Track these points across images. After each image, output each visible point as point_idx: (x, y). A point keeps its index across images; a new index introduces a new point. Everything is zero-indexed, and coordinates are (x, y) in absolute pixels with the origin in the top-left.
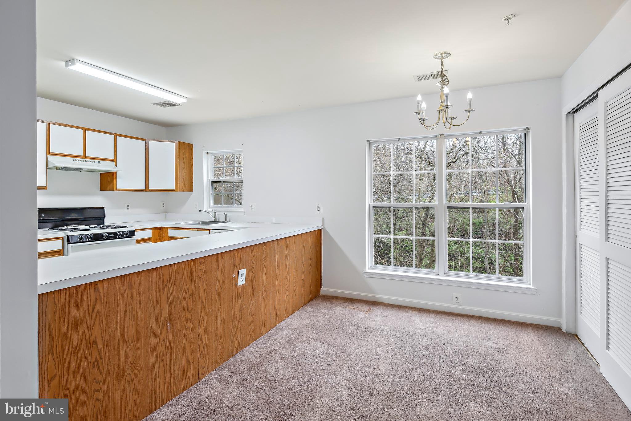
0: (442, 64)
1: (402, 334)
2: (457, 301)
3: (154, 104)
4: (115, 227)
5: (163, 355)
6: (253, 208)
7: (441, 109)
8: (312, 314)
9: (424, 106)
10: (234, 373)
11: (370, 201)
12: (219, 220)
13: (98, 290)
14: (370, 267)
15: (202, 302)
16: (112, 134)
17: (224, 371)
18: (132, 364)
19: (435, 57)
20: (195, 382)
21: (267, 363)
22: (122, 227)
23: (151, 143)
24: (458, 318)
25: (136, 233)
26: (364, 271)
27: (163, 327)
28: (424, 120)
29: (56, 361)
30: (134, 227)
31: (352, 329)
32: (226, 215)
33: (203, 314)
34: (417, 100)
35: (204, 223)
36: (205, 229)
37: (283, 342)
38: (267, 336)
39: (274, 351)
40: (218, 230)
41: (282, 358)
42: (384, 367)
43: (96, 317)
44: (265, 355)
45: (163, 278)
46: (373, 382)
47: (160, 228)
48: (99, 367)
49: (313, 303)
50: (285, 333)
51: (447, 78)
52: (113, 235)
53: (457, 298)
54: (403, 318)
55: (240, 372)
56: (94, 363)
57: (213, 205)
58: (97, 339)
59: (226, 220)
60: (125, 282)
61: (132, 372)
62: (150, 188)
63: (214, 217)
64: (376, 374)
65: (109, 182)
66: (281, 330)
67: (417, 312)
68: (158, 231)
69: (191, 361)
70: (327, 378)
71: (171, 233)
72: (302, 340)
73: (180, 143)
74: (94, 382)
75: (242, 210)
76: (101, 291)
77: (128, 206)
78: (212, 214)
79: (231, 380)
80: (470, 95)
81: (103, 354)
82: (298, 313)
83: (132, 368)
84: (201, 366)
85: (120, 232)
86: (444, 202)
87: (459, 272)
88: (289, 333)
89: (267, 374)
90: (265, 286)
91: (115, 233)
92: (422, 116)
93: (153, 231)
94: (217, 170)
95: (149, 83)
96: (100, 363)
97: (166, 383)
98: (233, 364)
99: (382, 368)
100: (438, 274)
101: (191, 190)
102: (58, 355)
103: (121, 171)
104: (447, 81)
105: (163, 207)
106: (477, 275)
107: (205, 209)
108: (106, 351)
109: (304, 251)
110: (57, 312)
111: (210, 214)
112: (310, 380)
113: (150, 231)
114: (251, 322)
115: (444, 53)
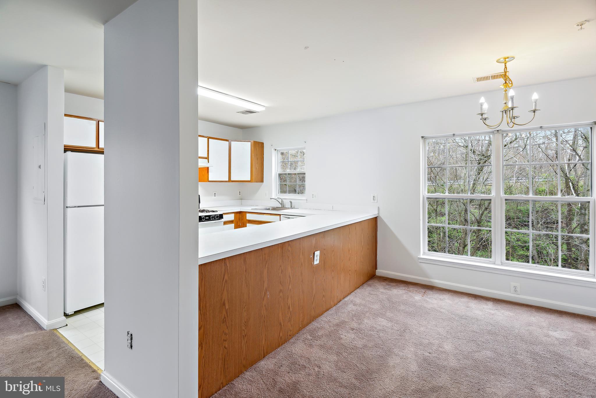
0: (506, 67)
1: (461, 317)
2: (516, 291)
3: (238, 112)
4: (208, 211)
5: (265, 318)
6: (314, 197)
7: (504, 110)
8: (372, 293)
9: (486, 106)
10: (316, 338)
11: (424, 192)
12: (285, 207)
13: (226, 265)
14: (424, 253)
15: (290, 277)
16: (206, 137)
17: (305, 334)
18: (245, 322)
19: (498, 61)
20: (285, 341)
21: (340, 332)
22: (214, 212)
23: (233, 143)
24: (517, 307)
25: (224, 216)
26: (418, 257)
27: (265, 295)
28: (485, 119)
29: (202, 315)
30: (222, 211)
31: (411, 309)
32: (291, 203)
33: (290, 287)
34: (480, 102)
35: (274, 209)
36: (276, 214)
37: (351, 314)
38: (335, 310)
39: (344, 322)
40: (288, 216)
41: (353, 329)
42: (448, 347)
43: (225, 285)
44: (337, 325)
45: (265, 257)
46: (439, 359)
47: (240, 212)
48: (226, 323)
49: (370, 282)
50: (351, 307)
51: (510, 80)
52: (208, 218)
53: (515, 287)
54: (459, 303)
55: (320, 337)
56: (223, 320)
57: (279, 193)
58: (225, 301)
59: (291, 206)
61: (246, 329)
62: (232, 179)
63: (281, 204)
64: (441, 352)
65: (203, 175)
66: (346, 304)
67: (473, 298)
68: (238, 215)
69: (282, 324)
70: (396, 351)
71: (249, 217)
72: (367, 315)
73: (254, 142)
74: (223, 334)
75: (305, 199)
76: (228, 265)
77: (215, 194)
78: (280, 201)
79: (314, 344)
80: (535, 96)
81: (228, 313)
82: (358, 290)
83: (246, 326)
84: (289, 329)
85: (213, 215)
86: (501, 194)
87: (514, 262)
88: (354, 308)
89: (343, 342)
90: (333, 266)
91: (209, 216)
92: (485, 116)
93: (235, 214)
94: (284, 164)
95: (238, 97)
96: (227, 320)
97: (266, 340)
98: (312, 330)
99: (446, 347)
100: (494, 264)
101: (262, 181)
102: (203, 311)
103: (212, 166)
104: (511, 83)
105: (240, 194)
106: (536, 266)
107: (273, 197)
108: (230, 311)
109: (362, 236)
111: (277, 200)
112: (381, 351)
113: (233, 215)
114: (324, 296)
115: (508, 58)
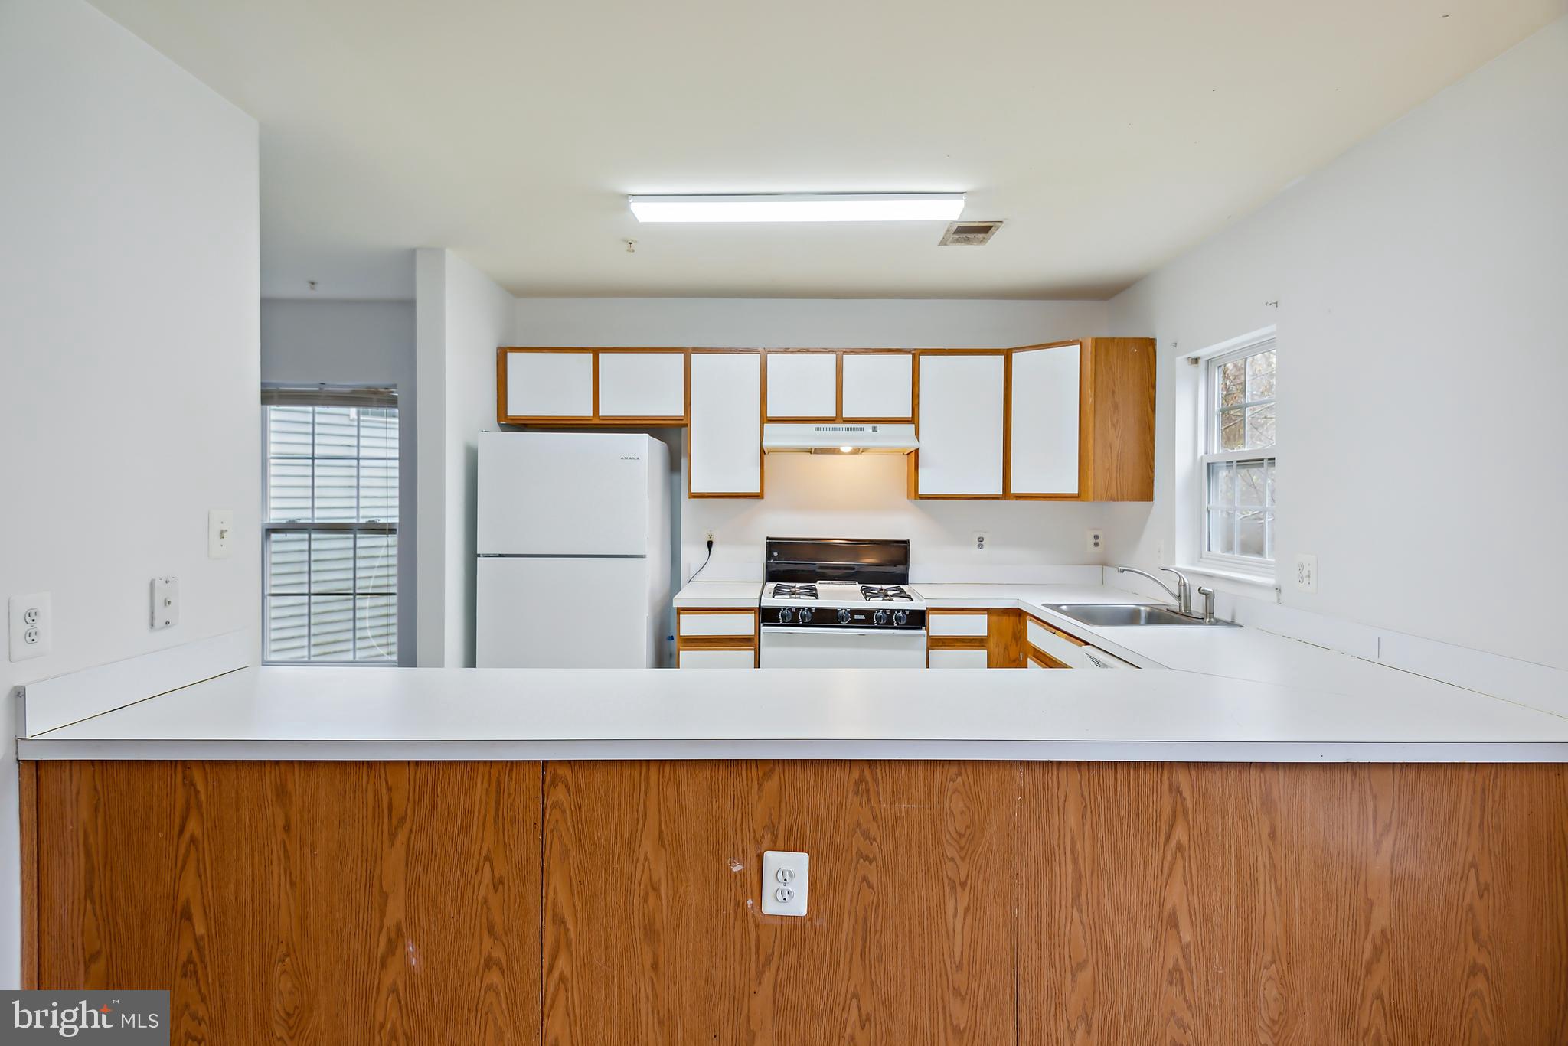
13: (193, 785)
18: (288, 1014)
25: (931, 617)
27: (391, 950)
29: (100, 920)
32: (1206, 594)
33: (563, 964)
36: (1078, 639)
43: (188, 851)
45: (390, 799)
47: (1018, 613)
48: (197, 982)
56: (185, 966)
57: (1213, 551)
58: (192, 906)
59: (1208, 612)
60: (268, 782)
62: (1016, 490)
63: (1179, 598)
68: (1010, 620)
73: (1103, 341)
76: (200, 786)
77: (981, 539)
81: (207, 952)
85: (884, 610)
91: (869, 612)
93: (994, 618)
96: (200, 973)
101: (1150, 496)
102: (104, 908)
108: (216, 949)
110: (101, 810)
113: (983, 618)
